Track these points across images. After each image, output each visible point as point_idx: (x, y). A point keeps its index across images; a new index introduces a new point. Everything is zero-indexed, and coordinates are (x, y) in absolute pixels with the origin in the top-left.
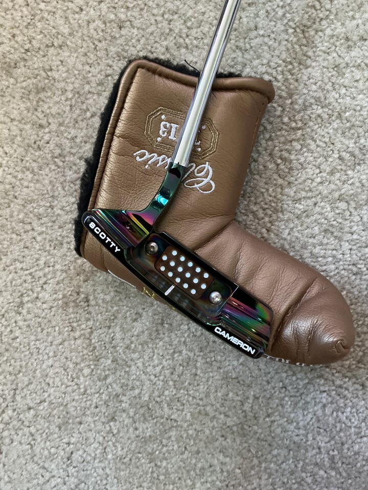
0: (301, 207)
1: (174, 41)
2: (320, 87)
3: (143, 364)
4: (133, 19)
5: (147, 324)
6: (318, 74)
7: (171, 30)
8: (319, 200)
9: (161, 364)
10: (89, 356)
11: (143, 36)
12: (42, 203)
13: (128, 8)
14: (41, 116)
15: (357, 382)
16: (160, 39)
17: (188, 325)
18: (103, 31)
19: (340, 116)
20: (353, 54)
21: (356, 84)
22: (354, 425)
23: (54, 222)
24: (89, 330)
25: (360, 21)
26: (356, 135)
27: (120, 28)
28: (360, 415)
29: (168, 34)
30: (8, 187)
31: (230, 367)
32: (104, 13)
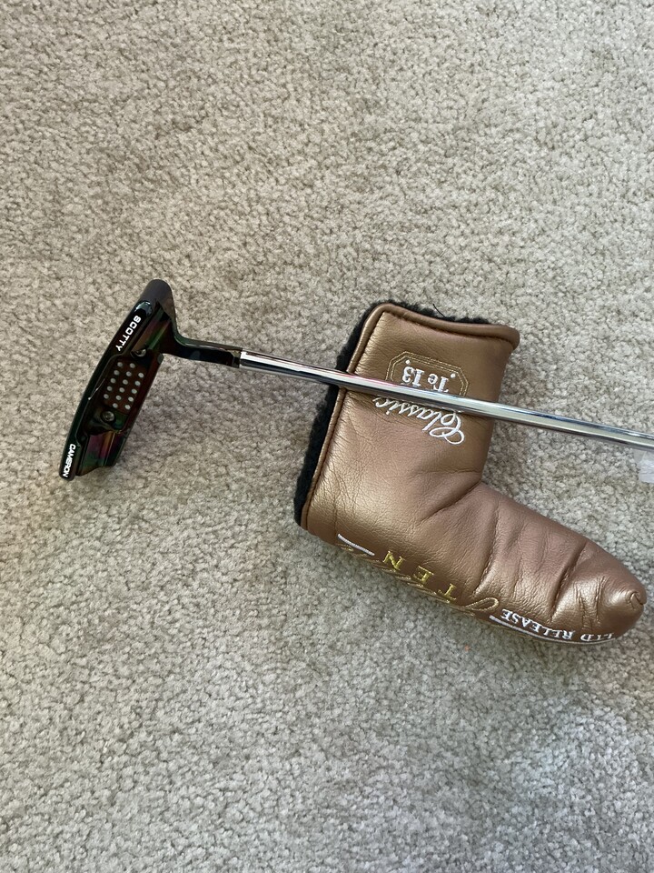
0: (563, 485)
1: (433, 284)
2: (589, 357)
3: (350, 672)
4: (390, 253)
5: (362, 615)
6: (586, 343)
7: (430, 272)
8: (583, 480)
9: (373, 673)
10: (277, 654)
11: (399, 273)
12: (246, 443)
13: (385, 240)
14: (264, 339)
15: (621, 713)
16: (418, 279)
17: (414, 621)
18: (354, 259)
19: (608, 391)
20: (624, 328)
21: (625, 359)
22: (616, 773)
23: (258, 467)
24: (283, 617)
25: (632, 297)
26: (625, 413)
27: (374, 260)
28: (623, 759)
29: (427, 276)
30: (206, 416)
31: (465, 685)
32: (358, 241)
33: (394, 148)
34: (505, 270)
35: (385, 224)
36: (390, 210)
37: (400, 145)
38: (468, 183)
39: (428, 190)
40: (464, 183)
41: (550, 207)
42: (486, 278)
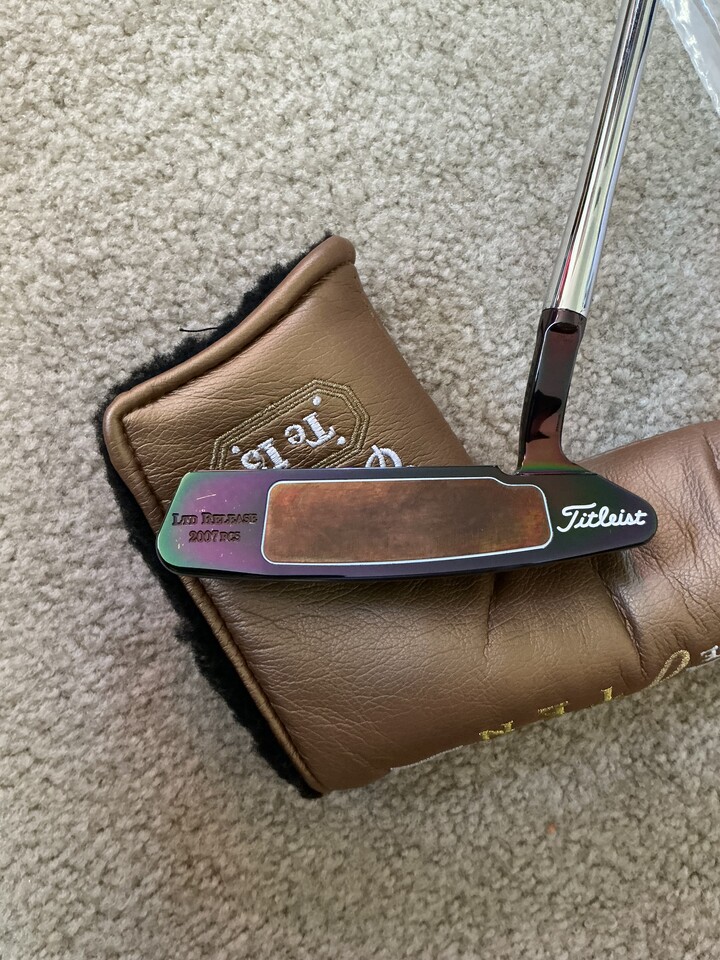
1: (216, 270)
2: (528, 266)
4: (117, 252)
6: (514, 245)
7: (201, 250)
11: (149, 278)
13: (96, 232)
16: (187, 273)
18: (59, 293)
20: (563, 188)
23: (81, 726)
25: (552, 127)
26: (627, 330)
27: (95, 275)
29: (199, 260)
32: (49, 258)
33: (32, 64)
34: (324, 186)
35: (81, 204)
36: (78, 176)
37: (40, 53)
38: (188, 63)
39: (127, 107)
40: (181, 66)
41: (347, 38)
42: (299, 215)
